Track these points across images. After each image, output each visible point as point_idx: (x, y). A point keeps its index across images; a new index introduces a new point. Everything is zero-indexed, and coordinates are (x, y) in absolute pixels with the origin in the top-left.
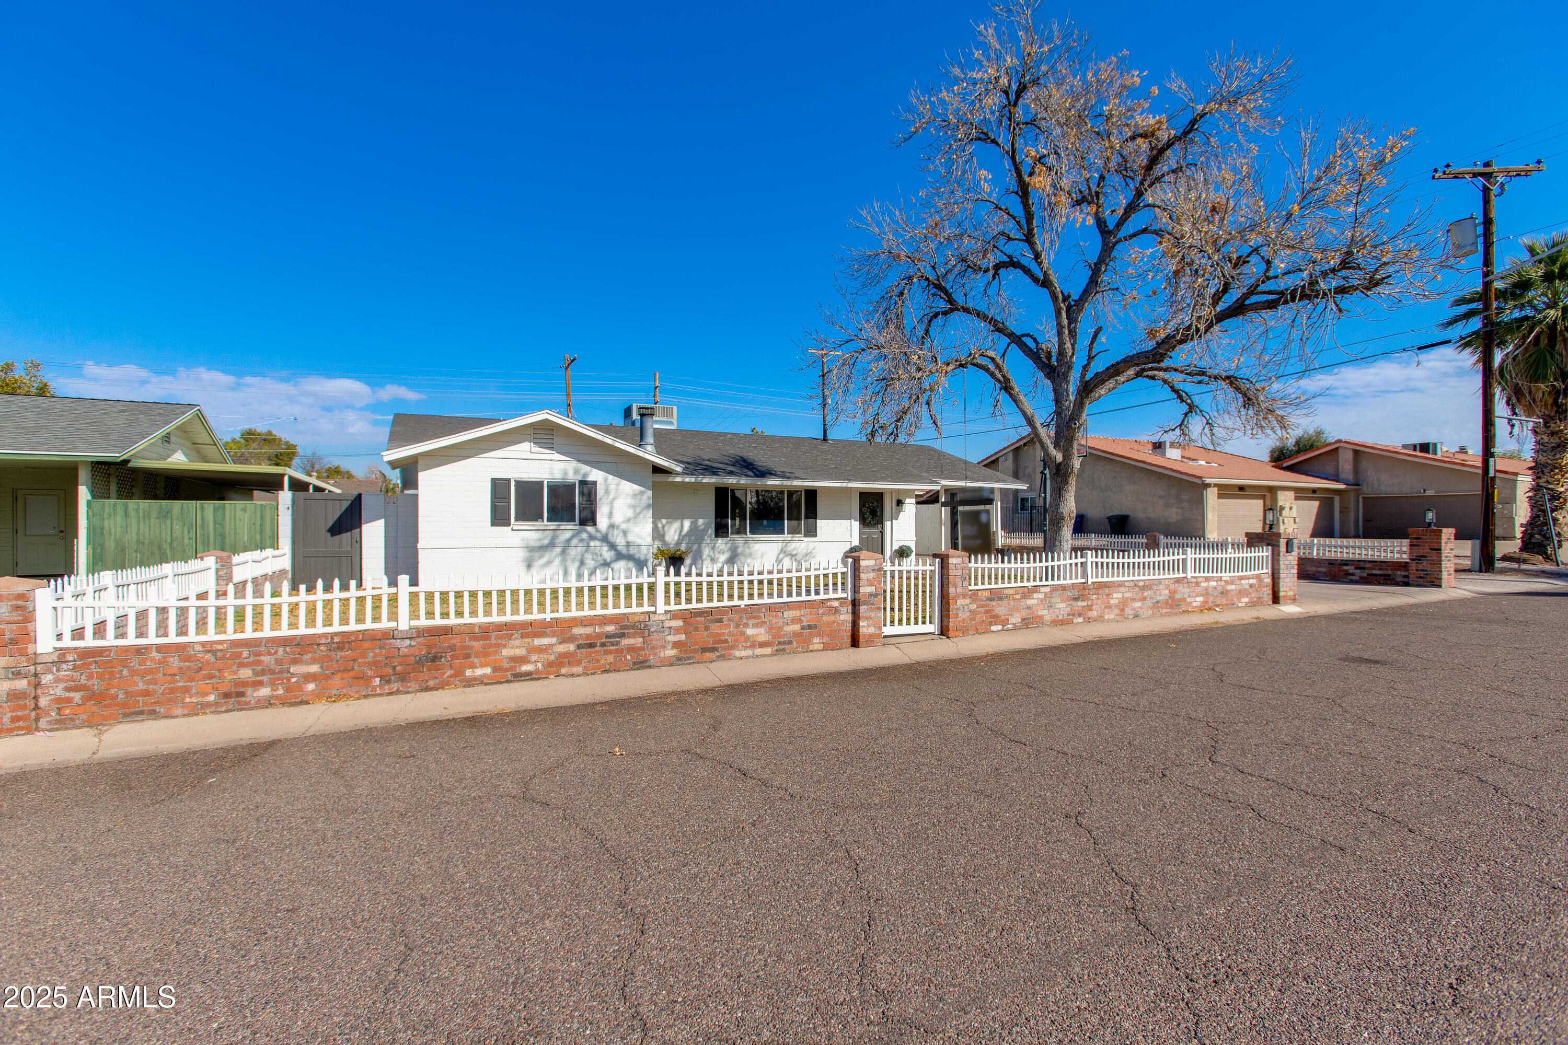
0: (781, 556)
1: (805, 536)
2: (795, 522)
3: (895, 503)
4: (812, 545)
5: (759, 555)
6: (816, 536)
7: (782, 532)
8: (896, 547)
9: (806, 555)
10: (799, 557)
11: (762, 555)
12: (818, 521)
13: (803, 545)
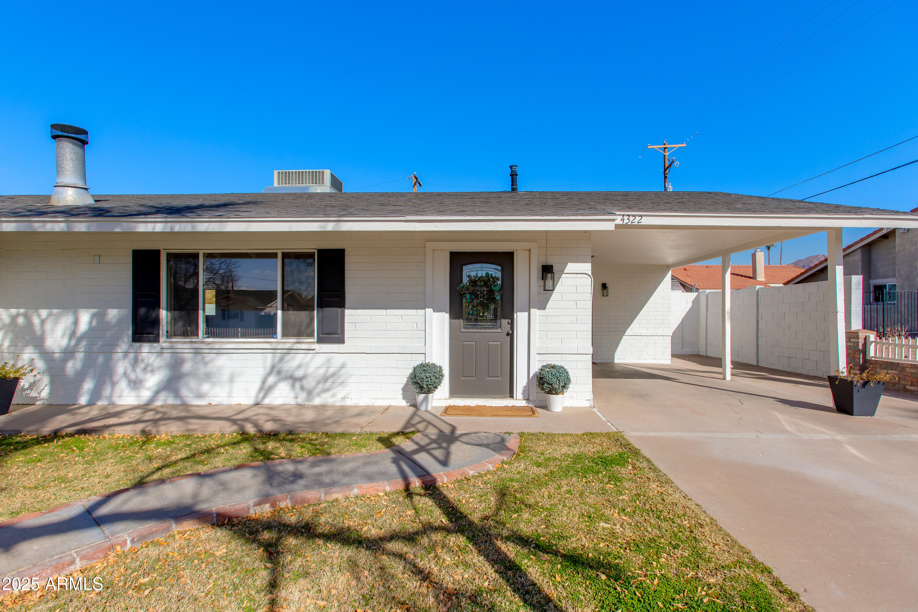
0: (271, 380)
1: (320, 341)
2: (303, 315)
3: (536, 273)
4: (337, 360)
5: (225, 377)
6: (341, 341)
7: (273, 334)
8: (535, 369)
9: (325, 379)
10: (309, 383)
11: (231, 380)
12: (348, 312)
13: (320, 359)
